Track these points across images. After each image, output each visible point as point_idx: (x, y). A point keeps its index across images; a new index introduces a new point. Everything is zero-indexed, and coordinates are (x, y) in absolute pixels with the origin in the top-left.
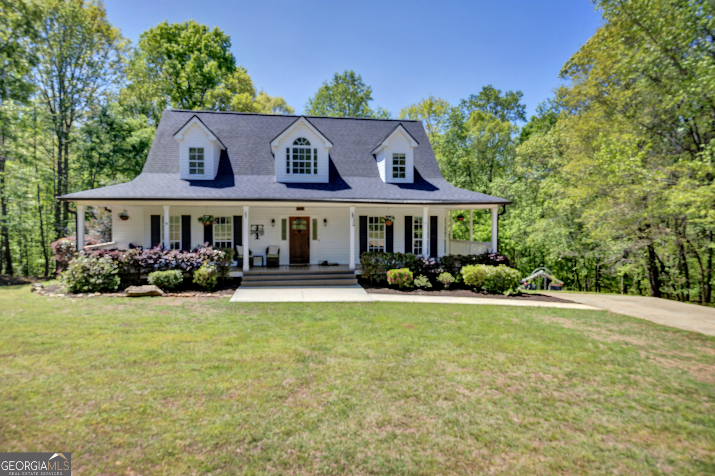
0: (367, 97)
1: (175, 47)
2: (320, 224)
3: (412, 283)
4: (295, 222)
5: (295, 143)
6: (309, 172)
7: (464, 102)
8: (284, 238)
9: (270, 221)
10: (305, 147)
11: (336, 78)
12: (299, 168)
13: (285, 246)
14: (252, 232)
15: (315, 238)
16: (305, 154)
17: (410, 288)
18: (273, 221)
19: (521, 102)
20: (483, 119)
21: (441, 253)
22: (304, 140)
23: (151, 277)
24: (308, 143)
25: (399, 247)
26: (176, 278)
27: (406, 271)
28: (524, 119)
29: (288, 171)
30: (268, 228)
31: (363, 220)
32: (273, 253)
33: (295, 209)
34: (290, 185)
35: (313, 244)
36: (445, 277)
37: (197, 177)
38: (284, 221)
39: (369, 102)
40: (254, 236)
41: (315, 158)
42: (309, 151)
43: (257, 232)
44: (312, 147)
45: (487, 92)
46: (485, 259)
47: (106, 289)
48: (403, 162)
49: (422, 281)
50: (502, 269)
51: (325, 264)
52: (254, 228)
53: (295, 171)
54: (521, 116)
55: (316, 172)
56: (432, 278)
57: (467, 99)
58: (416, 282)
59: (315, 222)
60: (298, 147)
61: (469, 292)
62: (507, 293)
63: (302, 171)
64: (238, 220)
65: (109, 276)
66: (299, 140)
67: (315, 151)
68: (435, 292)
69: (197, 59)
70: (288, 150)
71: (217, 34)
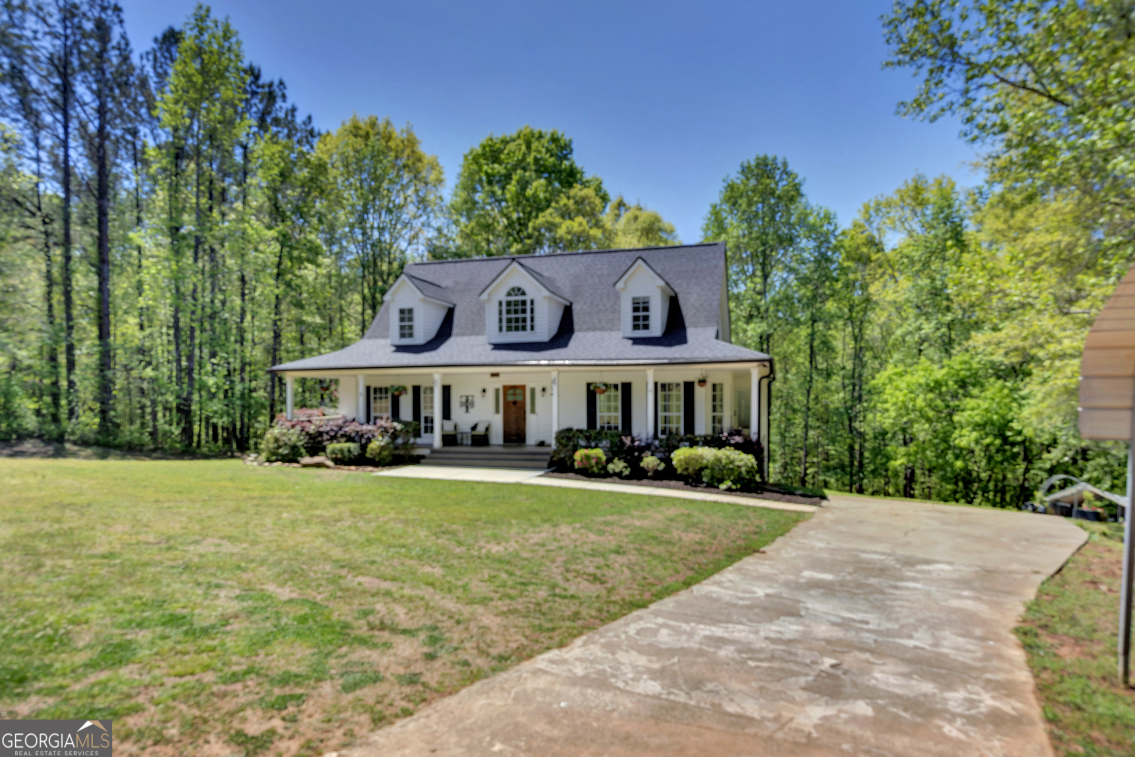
2: (538, 393)
3: (605, 468)
4: (511, 392)
5: (509, 294)
6: (524, 328)
8: (497, 411)
9: (481, 390)
10: (520, 298)
12: (513, 324)
14: (462, 404)
15: (533, 411)
16: (520, 307)
17: (603, 474)
18: (484, 391)
22: (519, 289)
23: (329, 449)
24: (524, 293)
26: (349, 451)
27: (596, 452)
29: (501, 329)
30: (478, 399)
31: (591, 388)
32: (481, 429)
33: (489, 376)
35: (531, 419)
36: (651, 462)
37: (407, 341)
38: (497, 391)
40: (464, 409)
41: (532, 311)
42: (524, 303)
43: (468, 404)
44: (528, 298)
48: (646, 309)
49: (618, 465)
50: (727, 453)
51: (542, 444)
52: (464, 400)
53: (509, 329)
55: (532, 328)
56: (633, 463)
58: (610, 467)
59: (533, 391)
60: (513, 298)
61: (681, 483)
62: (723, 486)
63: (517, 329)
66: (513, 289)
67: (532, 302)
68: (634, 481)
70: (500, 303)
71: (554, 140)
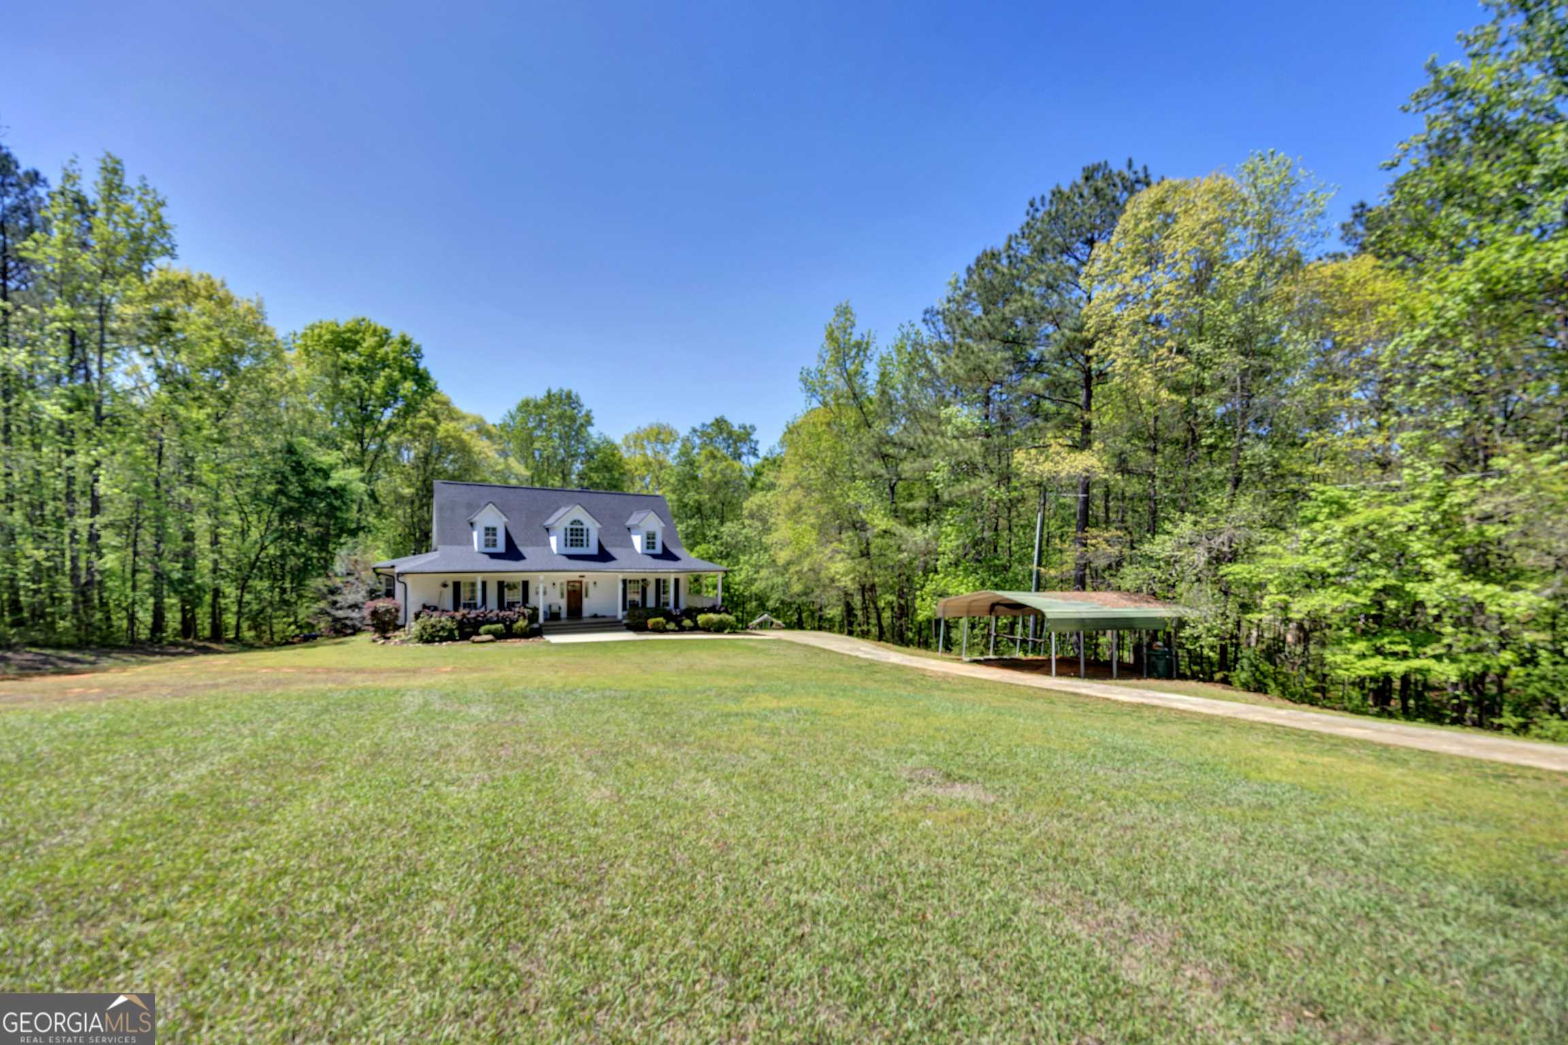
0: (589, 422)
1: (354, 359)
2: (590, 587)
3: (665, 627)
4: (571, 587)
5: (572, 524)
6: (582, 547)
7: (695, 431)
8: (563, 597)
9: (552, 586)
10: (579, 527)
11: (549, 395)
12: (574, 543)
13: (563, 603)
15: (587, 596)
16: (578, 533)
17: (664, 631)
18: (554, 586)
19: (754, 437)
20: (714, 457)
21: (683, 606)
22: (579, 521)
23: (483, 629)
24: (582, 524)
25: (651, 603)
26: (501, 629)
27: (661, 619)
28: (756, 455)
29: (565, 546)
30: (549, 589)
31: (624, 581)
32: (555, 609)
34: (571, 557)
35: (585, 601)
36: (687, 622)
37: (492, 551)
38: (562, 586)
39: (590, 429)
41: (588, 535)
42: (582, 530)
44: (585, 527)
45: (720, 424)
46: (713, 609)
47: (450, 638)
48: (654, 539)
49: (672, 626)
50: (724, 616)
51: (595, 616)
53: (572, 546)
54: (754, 452)
55: (587, 547)
56: (679, 623)
57: (698, 427)
58: (668, 626)
59: (587, 586)
60: (574, 526)
61: (702, 632)
62: (726, 631)
63: (576, 546)
64: (526, 584)
65: (451, 631)
66: (575, 521)
67: (588, 530)
68: (680, 633)
69: (389, 378)
70: (565, 529)
71: (405, 343)
